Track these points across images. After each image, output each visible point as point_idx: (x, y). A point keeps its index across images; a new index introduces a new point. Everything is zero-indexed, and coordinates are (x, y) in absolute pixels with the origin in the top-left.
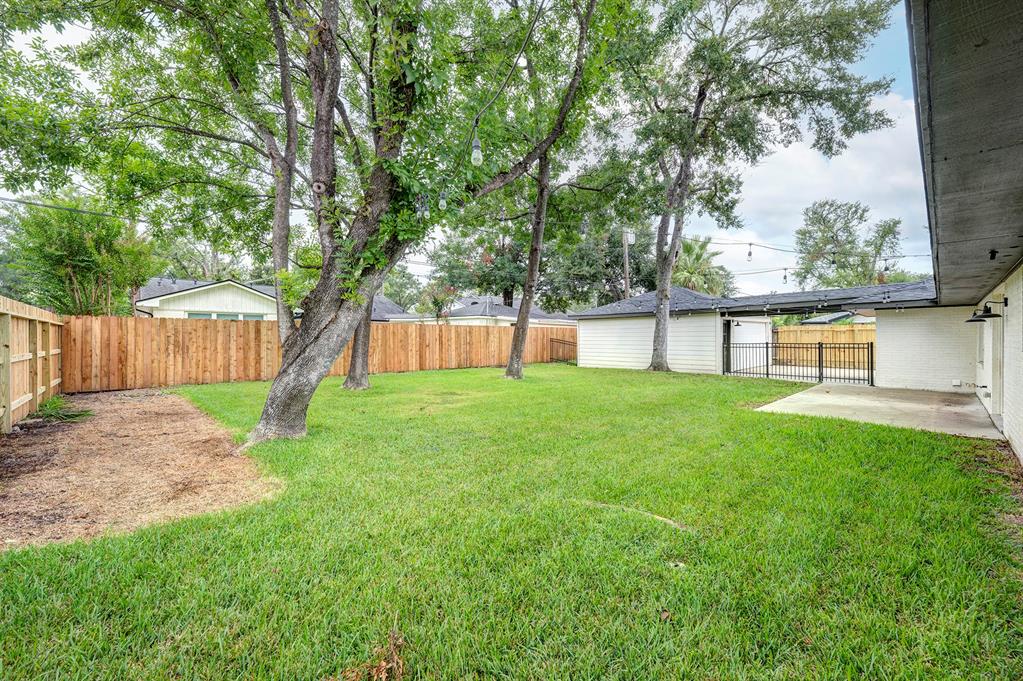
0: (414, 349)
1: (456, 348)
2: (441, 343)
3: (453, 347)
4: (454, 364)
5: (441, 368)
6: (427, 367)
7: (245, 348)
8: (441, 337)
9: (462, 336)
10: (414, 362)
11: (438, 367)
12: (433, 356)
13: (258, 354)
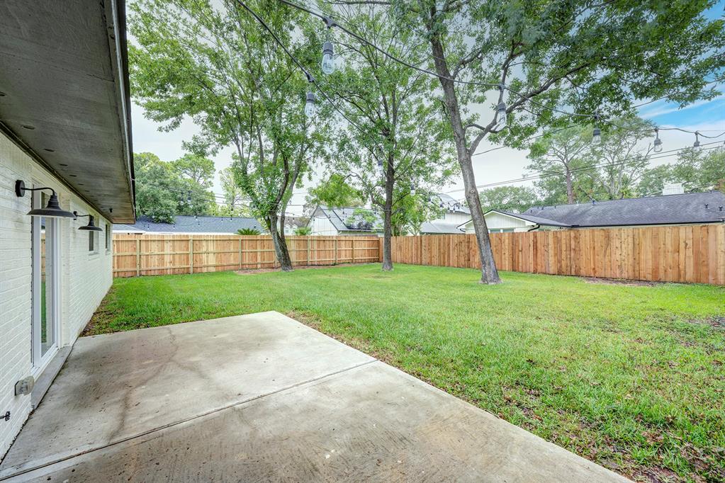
0: (507, 254)
1: (556, 255)
2: (536, 248)
3: (551, 252)
4: (552, 269)
5: (535, 272)
6: (520, 270)
7: (417, 250)
8: (535, 243)
9: (563, 241)
10: (507, 264)
11: (532, 270)
12: (527, 259)
13: (421, 252)
